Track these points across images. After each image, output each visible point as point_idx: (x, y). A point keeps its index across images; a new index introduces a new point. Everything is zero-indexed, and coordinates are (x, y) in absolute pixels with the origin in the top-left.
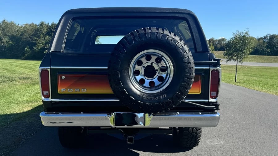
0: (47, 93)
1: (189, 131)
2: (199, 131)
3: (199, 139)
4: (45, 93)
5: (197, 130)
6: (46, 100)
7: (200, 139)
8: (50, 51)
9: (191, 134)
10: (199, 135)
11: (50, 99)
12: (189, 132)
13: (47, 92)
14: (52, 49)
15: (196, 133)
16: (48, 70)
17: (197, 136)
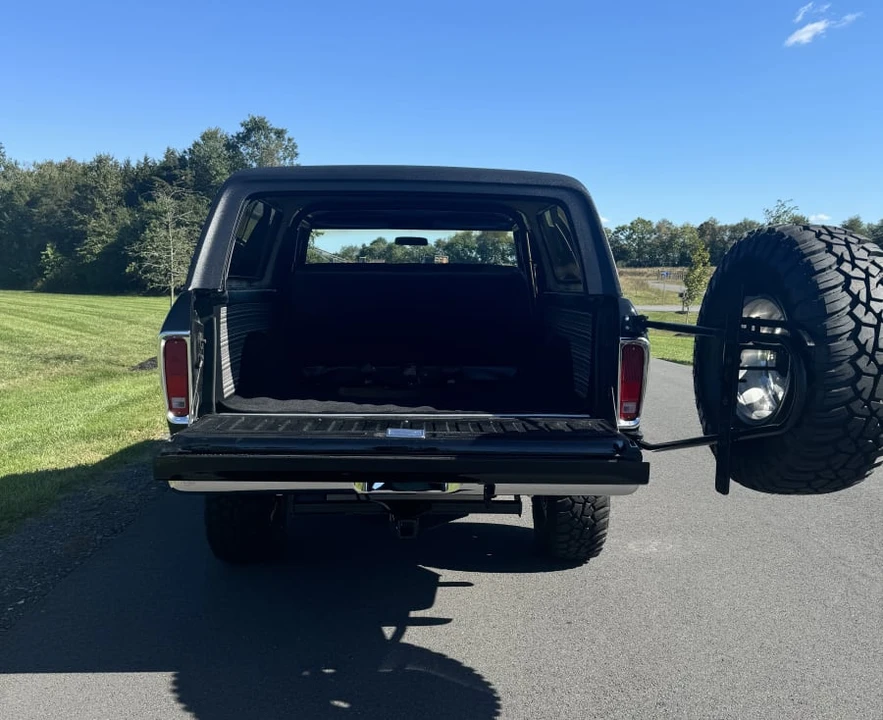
0: (181, 404)
1: (574, 510)
2: (602, 510)
3: (601, 533)
4: (176, 401)
5: (596, 510)
6: (179, 421)
7: (605, 535)
8: (190, 289)
9: (580, 520)
10: (602, 521)
11: (190, 420)
12: (575, 516)
13: (183, 400)
14: (195, 283)
15: (593, 517)
16: (184, 340)
17: (595, 525)
